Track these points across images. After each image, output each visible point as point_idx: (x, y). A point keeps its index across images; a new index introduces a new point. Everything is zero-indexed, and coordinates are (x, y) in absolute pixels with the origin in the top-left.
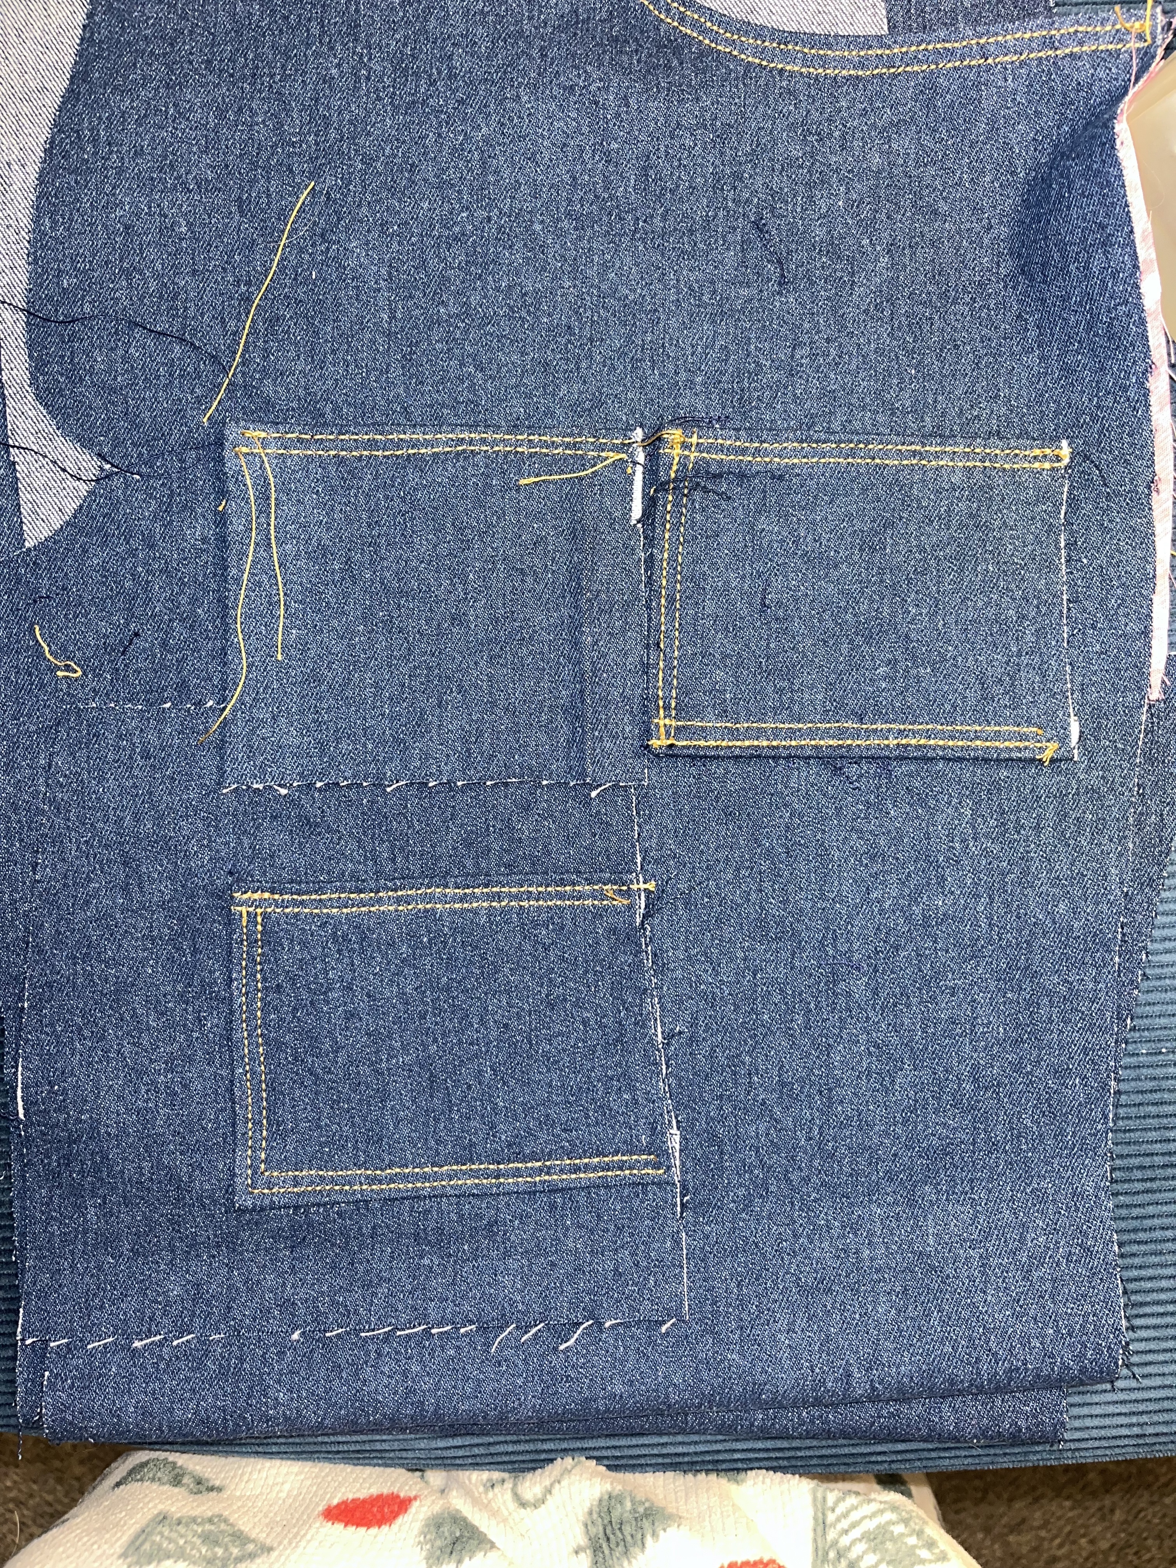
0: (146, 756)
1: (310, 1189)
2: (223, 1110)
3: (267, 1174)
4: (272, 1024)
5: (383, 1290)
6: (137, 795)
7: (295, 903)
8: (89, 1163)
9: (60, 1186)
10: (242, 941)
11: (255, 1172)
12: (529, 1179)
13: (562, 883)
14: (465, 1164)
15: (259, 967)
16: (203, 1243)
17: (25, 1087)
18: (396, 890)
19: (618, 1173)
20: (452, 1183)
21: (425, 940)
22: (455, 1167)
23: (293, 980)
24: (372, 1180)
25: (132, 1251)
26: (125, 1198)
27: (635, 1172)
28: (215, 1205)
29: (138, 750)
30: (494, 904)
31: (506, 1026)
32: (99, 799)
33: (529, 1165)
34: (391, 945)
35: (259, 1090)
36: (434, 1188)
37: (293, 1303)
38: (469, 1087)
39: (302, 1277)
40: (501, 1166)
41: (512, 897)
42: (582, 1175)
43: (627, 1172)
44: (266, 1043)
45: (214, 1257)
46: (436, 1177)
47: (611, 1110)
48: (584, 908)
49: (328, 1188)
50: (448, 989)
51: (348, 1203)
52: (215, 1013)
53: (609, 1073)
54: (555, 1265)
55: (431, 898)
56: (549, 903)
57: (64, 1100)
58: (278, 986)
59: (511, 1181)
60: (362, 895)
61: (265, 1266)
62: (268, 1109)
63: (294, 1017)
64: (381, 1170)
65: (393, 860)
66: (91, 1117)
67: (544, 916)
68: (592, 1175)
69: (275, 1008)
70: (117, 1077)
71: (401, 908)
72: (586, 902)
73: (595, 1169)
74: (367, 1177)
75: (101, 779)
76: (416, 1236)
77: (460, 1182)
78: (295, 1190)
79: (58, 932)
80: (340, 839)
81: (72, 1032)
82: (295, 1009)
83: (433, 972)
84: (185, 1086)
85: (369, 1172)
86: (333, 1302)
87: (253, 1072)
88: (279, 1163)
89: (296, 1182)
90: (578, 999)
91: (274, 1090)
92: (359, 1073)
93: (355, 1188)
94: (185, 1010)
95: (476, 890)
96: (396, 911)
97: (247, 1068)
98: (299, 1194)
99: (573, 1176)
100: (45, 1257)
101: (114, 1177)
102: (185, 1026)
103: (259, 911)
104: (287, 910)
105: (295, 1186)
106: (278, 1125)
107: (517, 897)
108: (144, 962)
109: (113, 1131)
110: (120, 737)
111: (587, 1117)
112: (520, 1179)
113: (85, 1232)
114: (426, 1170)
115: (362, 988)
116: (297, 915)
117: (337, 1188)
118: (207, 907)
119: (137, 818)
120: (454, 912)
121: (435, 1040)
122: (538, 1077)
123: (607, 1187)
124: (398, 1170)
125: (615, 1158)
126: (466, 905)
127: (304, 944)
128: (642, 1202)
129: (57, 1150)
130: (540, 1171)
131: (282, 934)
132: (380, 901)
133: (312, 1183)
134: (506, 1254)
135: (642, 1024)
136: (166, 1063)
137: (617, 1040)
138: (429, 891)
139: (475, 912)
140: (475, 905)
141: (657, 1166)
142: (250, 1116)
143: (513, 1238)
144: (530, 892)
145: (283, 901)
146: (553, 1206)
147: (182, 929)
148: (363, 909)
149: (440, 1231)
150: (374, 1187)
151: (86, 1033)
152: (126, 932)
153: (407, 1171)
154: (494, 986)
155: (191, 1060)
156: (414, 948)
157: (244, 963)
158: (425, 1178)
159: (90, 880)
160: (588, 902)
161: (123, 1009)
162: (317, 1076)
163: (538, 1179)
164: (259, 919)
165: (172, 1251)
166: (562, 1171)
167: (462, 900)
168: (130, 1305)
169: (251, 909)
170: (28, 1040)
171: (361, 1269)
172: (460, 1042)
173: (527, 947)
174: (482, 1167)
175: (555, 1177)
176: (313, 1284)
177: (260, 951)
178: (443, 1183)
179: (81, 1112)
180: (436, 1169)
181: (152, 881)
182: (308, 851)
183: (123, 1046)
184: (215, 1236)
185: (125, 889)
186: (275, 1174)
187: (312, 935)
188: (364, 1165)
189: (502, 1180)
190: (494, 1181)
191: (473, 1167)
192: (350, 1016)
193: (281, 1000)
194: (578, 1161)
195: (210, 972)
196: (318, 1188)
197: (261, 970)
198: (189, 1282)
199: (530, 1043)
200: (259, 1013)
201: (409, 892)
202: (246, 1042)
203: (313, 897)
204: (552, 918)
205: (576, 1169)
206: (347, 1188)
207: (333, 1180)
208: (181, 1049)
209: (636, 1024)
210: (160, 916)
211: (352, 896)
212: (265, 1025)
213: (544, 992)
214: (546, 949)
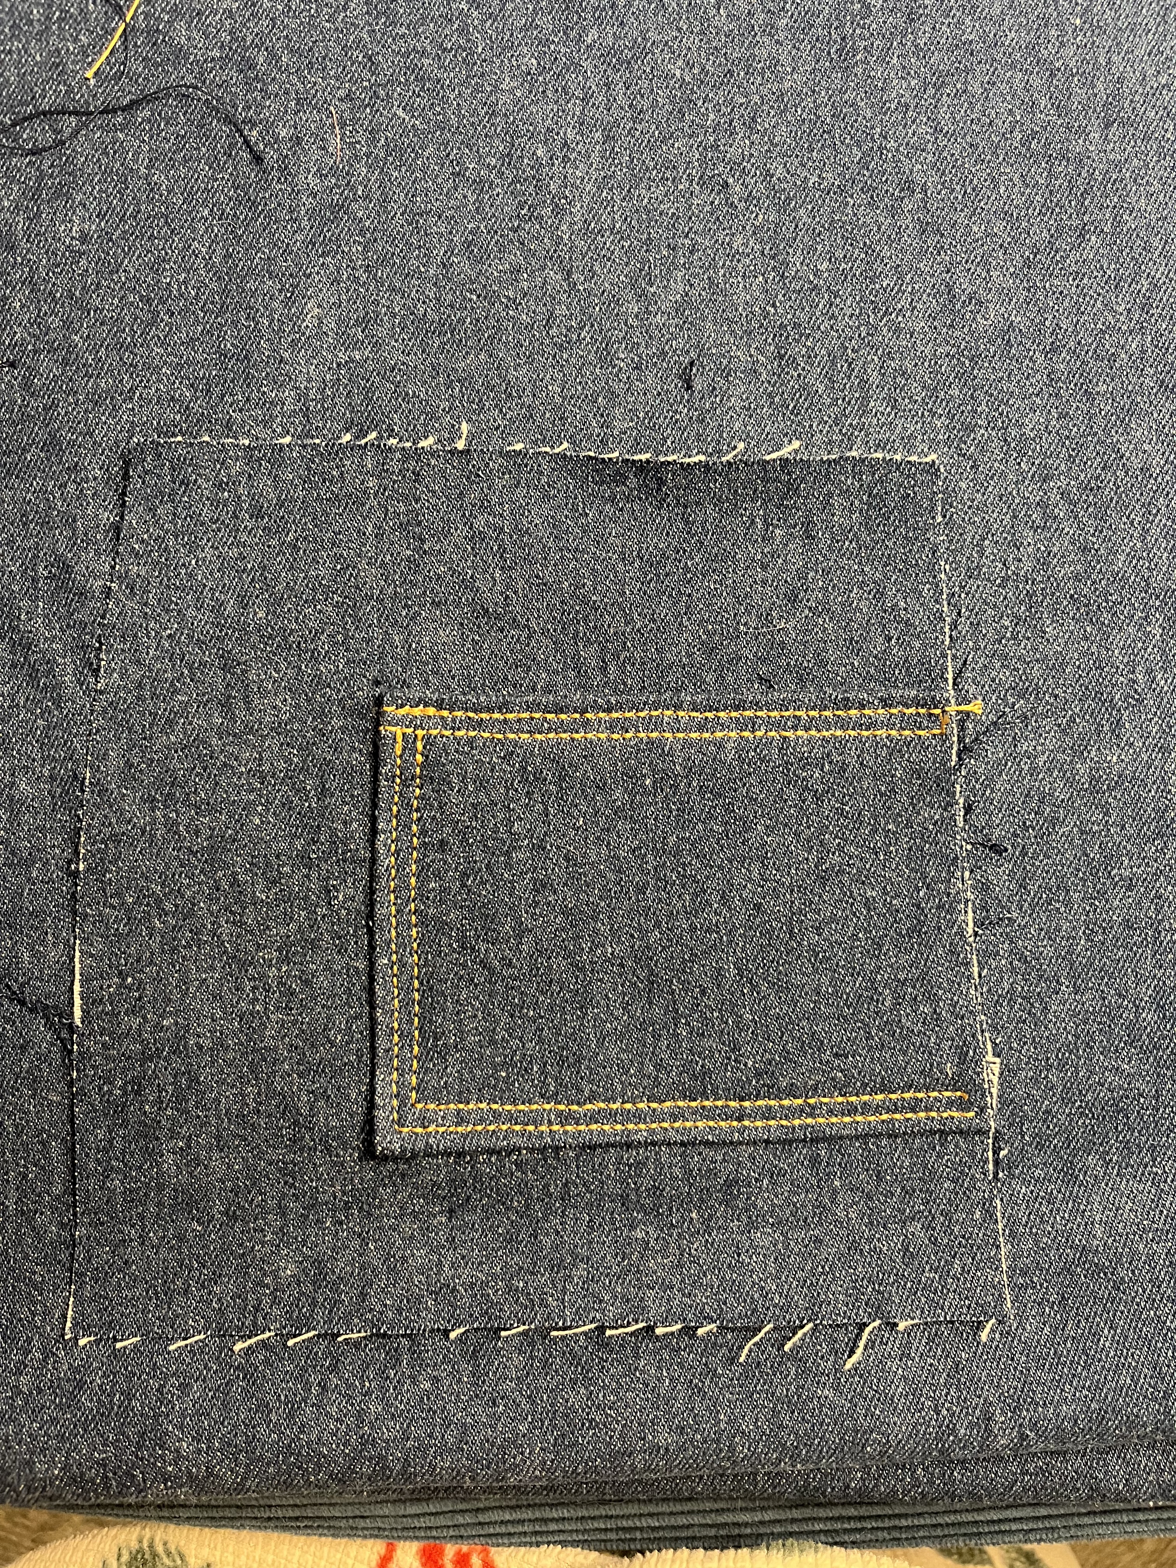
0: (257, 513)
1: (479, 1128)
2: (358, 1017)
3: (420, 1106)
4: (431, 896)
5: (580, 1271)
6: (244, 571)
7: (472, 724)
8: (170, 1089)
9: (125, 1124)
10: (394, 776)
11: (402, 1104)
12: (784, 1123)
13: (846, 704)
14: (695, 1100)
15: (415, 815)
16: (326, 1203)
17: (86, 980)
18: (609, 710)
19: (909, 1115)
20: (676, 1125)
21: (648, 782)
22: (680, 1103)
23: (463, 835)
24: (565, 1118)
25: (226, 1213)
26: (218, 1138)
27: (934, 1114)
28: (345, 1150)
29: (245, 506)
30: (746, 734)
31: (758, 907)
32: (191, 575)
33: (786, 1102)
34: (601, 788)
35: (409, 990)
36: (652, 1132)
37: (454, 1289)
38: (703, 992)
39: (464, 1252)
40: (747, 1104)
41: (772, 725)
42: (859, 1118)
43: (922, 1115)
44: (421, 923)
45: (341, 1223)
46: (656, 1117)
47: (902, 1029)
48: (877, 743)
49: (504, 1127)
50: (678, 853)
51: (532, 1150)
52: (350, 881)
53: (902, 976)
54: (821, 1242)
55: (658, 724)
56: (825, 733)
57: (140, 999)
58: (442, 843)
59: (759, 1124)
60: (563, 716)
61: (412, 1237)
62: (422, 1018)
63: (463, 885)
64: (578, 1104)
65: (604, 670)
66: (176, 1023)
67: (818, 752)
68: (872, 1118)
69: (437, 875)
70: (212, 968)
71: (615, 736)
72: (878, 733)
73: (878, 1110)
74: (560, 1114)
75: (193, 548)
76: (624, 1199)
77: (688, 1124)
78: (459, 1129)
79: (129, 765)
80: (529, 637)
81: (148, 905)
82: (465, 875)
83: (657, 828)
84: (307, 983)
85: (562, 1107)
86: (510, 1289)
87: (403, 965)
88: (437, 1090)
89: (461, 1119)
90: (859, 872)
91: (431, 989)
92: (550, 968)
93: (543, 1128)
94: (307, 876)
95: (721, 714)
96: (609, 740)
97: (394, 957)
98: (465, 1136)
99: (847, 1119)
100: (102, 1224)
101: (205, 1108)
102: (306, 898)
103: (420, 733)
104: (459, 734)
105: (458, 1124)
106: (436, 1039)
107: (779, 725)
108: (249, 807)
109: (207, 1043)
110: (220, 486)
111: (869, 1037)
112: (772, 1123)
113: (160, 1188)
114: (641, 1105)
115: (558, 848)
116: (471, 742)
117: (517, 1128)
118: (343, 729)
119: (243, 603)
120: (688, 744)
121: (658, 925)
122: (798, 980)
123: (892, 1136)
124: (602, 1105)
125: (907, 1095)
126: (706, 735)
127: (481, 784)
128: (939, 1156)
129: (124, 1070)
130: (801, 1111)
131: (450, 767)
132: (586, 724)
133: (482, 1120)
134: (752, 1225)
135: (949, 906)
136: (279, 950)
137: (912, 930)
138: (654, 713)
139: (720, 745)
140: (719, 734)
141: (964, 1106)
142: (396, 1025)
143: (760, 1203)
144: (799, 718)
145: (454, 720)
146: (815, 1161)
147: (304, 761)
148: (564, 736)
149: (656, 1191)
150: (569, 1128)
151: (168, 906)
152: (225, 765)
153: (614, 1106)
154: (742, 850)
155: (314, 945)
156: (632, 794)
157: (395, 809)
158: (639, 1117)
159: (176, 692)
160: (882, 733)
161: (220, 874)
162: (492, 971)
163: (797, 1122)
164: (419, 746)
165: (284, 1215)
166: (831, 1112)
167: (701, 727)
168: (225, 1288)
169: (410, 731)
170: (87, 915)
171: (547, 1241)
172: (693, 929)
173: (791, 793)
174: (719, 1103)
175: (821, 1120)
176: (481, 1263)
177: (418, 791)
178: (665, 1125)
179: (162, 1016)
180: (654, 1105)
181: (263, 693)
182: (486, 653)
183: (220, 926)
184: (344, 1193)
185: (226, 705)
186: (432, 1106)
187: (492, 770)
188: (554, 1098)
189: (746, 1123)
190: (735, 1123)
191: (706, 1103)
192: (540, 886)
193: (445, 863)
194: (853, 1099)
195: (345, 823)
196: (492, 1128)
197: (419, 820)
198: (306, 1258)
199: (791, 932)
200: (413, 880)
201: (627, 715)
202: (394, 921)
203: (496, 715)
204: (828, 755)
205: (852, 1110)
206: (531, 1128)
207: (511, 1118)
208: (300, 930)
209: (940, 907)
210: (273, 742)
211: (549, 716)
212: (422, 897)
213: (813, 857)
214: (818, 799)
